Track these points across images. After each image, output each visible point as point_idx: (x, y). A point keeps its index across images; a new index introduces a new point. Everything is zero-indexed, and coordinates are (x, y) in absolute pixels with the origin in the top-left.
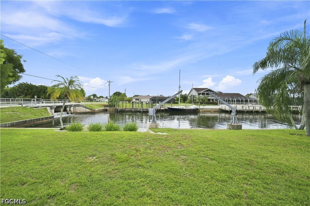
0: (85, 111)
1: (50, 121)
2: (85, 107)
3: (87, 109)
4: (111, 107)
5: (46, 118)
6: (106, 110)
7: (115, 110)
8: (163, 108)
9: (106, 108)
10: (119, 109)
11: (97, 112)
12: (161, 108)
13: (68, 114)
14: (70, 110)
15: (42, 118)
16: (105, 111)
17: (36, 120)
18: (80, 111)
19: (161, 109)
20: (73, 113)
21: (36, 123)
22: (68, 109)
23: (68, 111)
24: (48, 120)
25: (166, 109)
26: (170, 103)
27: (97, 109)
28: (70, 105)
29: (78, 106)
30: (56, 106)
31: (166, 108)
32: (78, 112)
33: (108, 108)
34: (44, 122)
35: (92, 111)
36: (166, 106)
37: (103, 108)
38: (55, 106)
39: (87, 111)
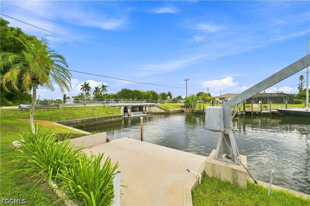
0: (159, 111)
1: (119, 119)
2: (160, 108)
3: (161, 110)
4: (188, 108)
5: (115, 117)
6: (183, 111)
7: (191, 111)
8: (267, 110)
9: (182, 109)
10: (196, 110)
11: (172, 113)
12: (261, 110)
13: (144, 113)
14: (146, 110)
15: (110, 117)
16: (181, 112)
17: (104, 118)
18: (155, 111)
19: (263, 111)
20: (149, 113)
21: (105, 121)
22: (144, 109)
23: (144, 110)
24: (117, 119)
25: (273, 113)
26: (281, 103)
27: (171, 110)
28: (145, 105)
29: (153, 107)
30: (132, 106)
31: (272, 110)
32: (153, 112)
33: (185, 109)
34: (112, 120)
35: (166, 112)
36: (272, 108)
37: (179, 109)
38: (130, 105)
39: (161, 112)
